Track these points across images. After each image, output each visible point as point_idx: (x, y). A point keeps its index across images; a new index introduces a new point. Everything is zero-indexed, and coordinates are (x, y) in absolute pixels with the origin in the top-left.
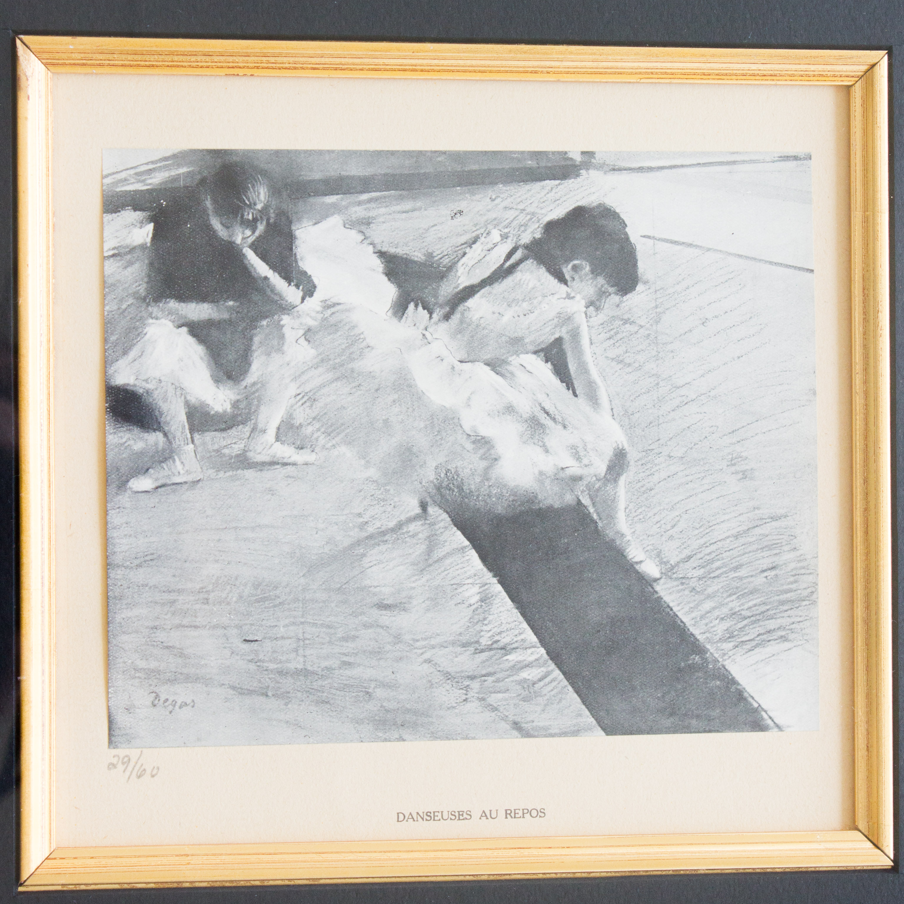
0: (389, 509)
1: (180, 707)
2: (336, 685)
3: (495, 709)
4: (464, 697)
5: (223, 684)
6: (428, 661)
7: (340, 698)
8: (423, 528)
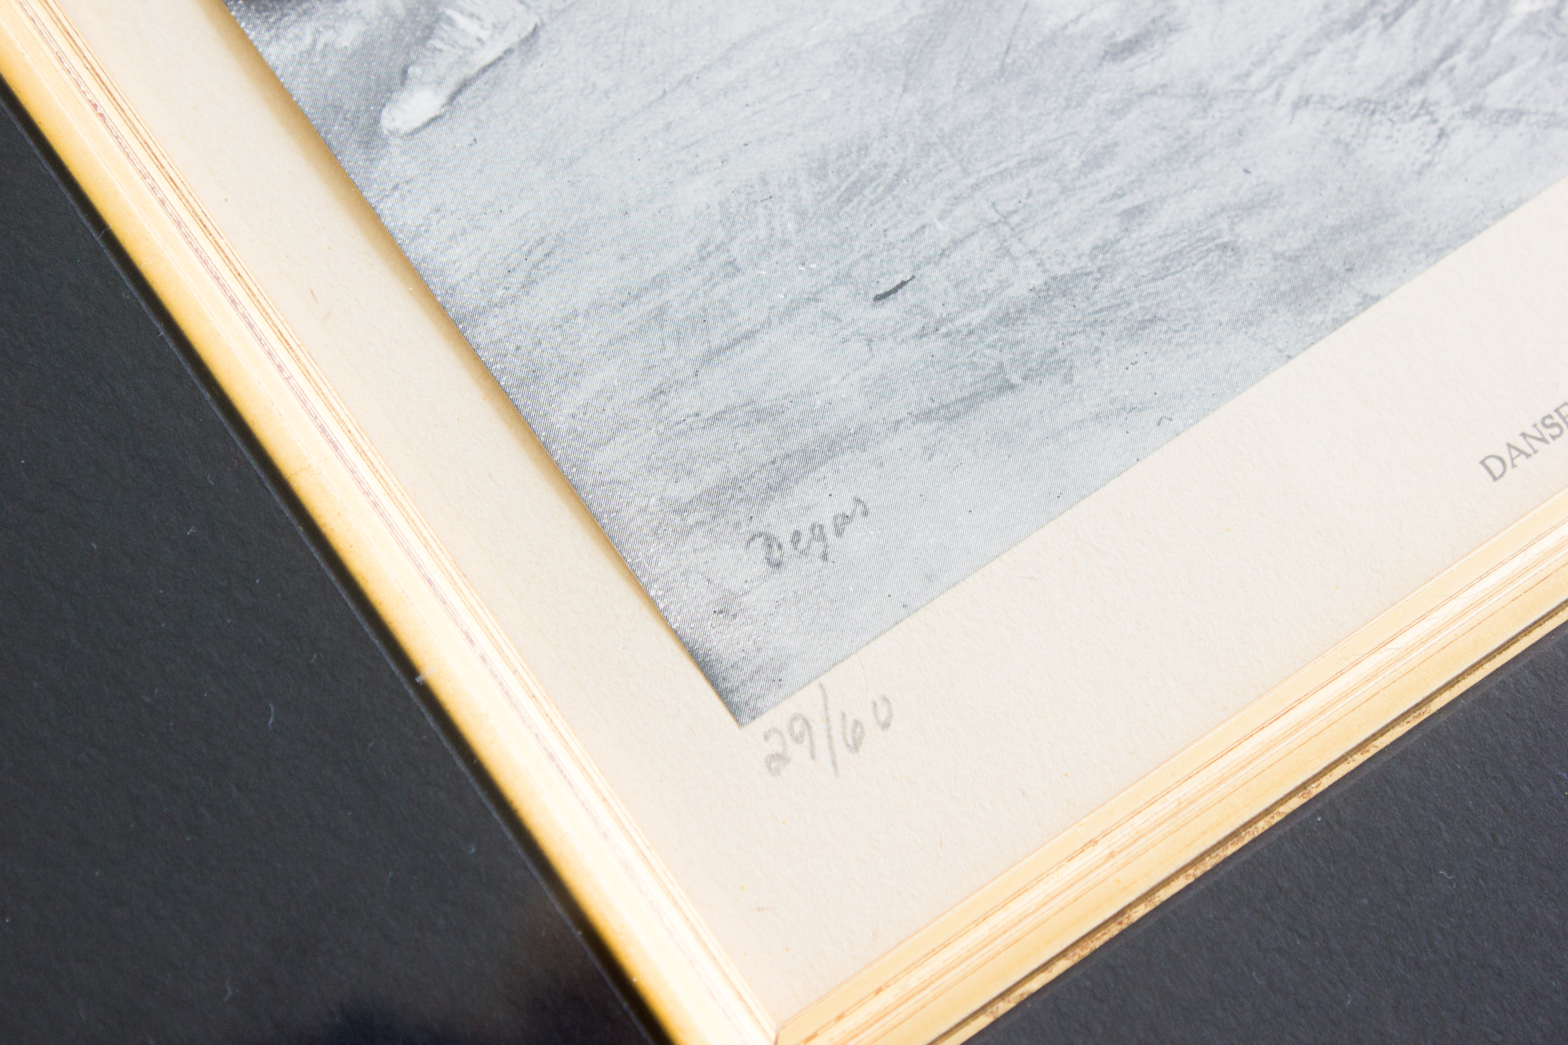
1: (839, 533)
2: (1145, 272)
3: (1517, 115)
4: (1434, 130)
5: (898, 422)
6: (1302, 102)
7: (1174, 294)
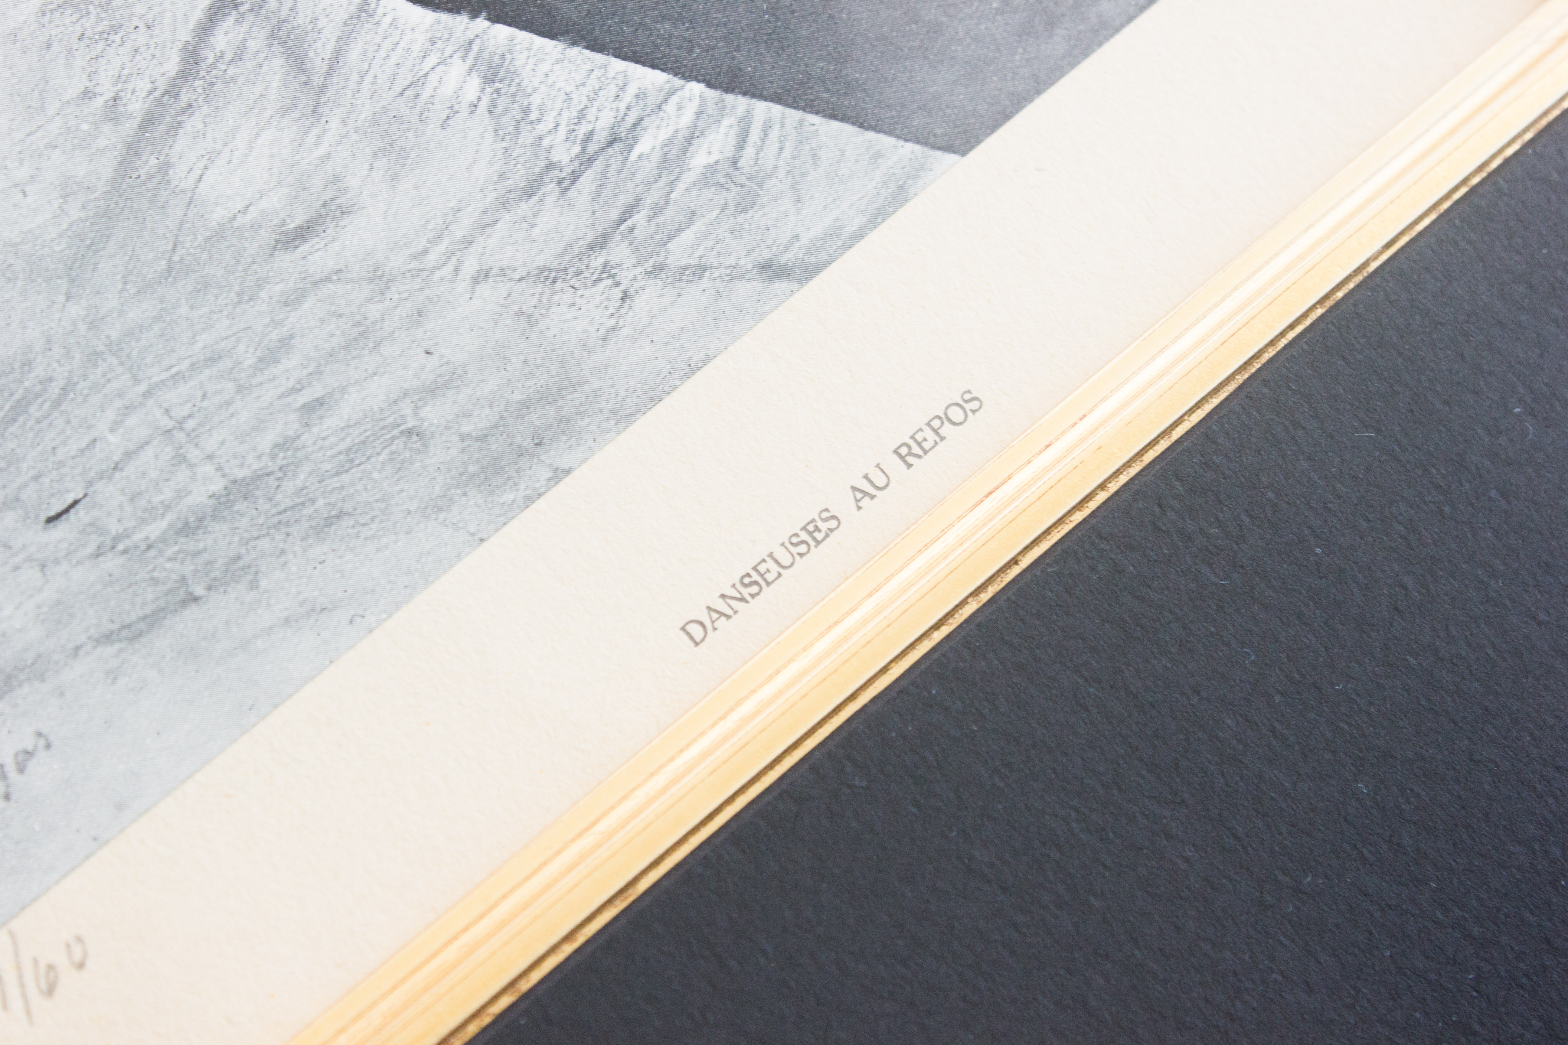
0: (141, 38)
1: (21, 769)
2: (327, 466)
3: (700, 270)
4: (617, 293)
5: (78, 648)
6: (482, 276)
7: (359, 487)
8: (245, 26)
